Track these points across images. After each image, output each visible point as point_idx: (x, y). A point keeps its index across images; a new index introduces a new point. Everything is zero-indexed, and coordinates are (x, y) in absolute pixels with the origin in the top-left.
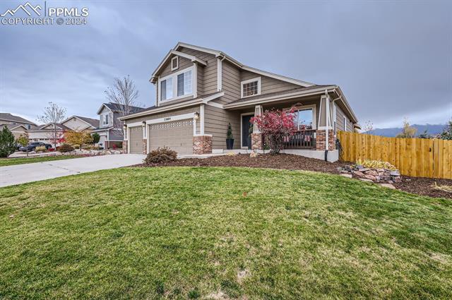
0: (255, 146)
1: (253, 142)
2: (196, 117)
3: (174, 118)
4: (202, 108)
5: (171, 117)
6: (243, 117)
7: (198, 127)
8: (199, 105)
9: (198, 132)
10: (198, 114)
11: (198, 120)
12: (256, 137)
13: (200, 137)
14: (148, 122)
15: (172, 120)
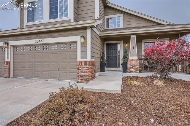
0: (132, 70)
1: (129, 66)
2: (83, 40)
3: (48, 40)
4: (89, 32)
5: (45, 39)
6: (107, 44)
7: (84, 51)
8: (85, 28)
9: (84, 56)
10: (85, 38)
11: (84, 44)
12: (134, 62)
13: (87, 63)
14: (12, 43)
15: (45, 42)
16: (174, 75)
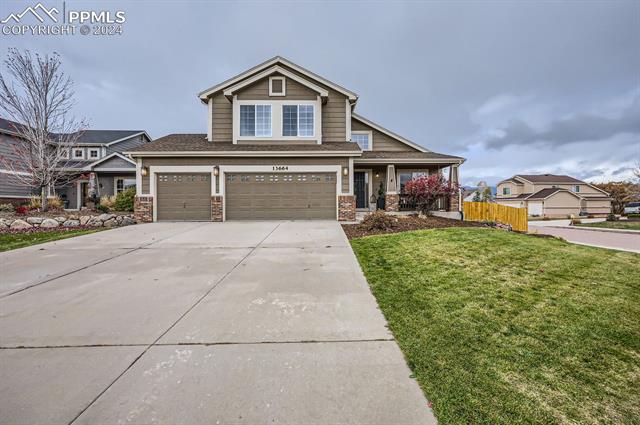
0: (391, 207)
1: (387, 203)
4: (352, 161)
5: (287, 166)
7: (345, 184)
8: (348, 158)
9: (344, 190)
11: (345, 175)
12: (393, 198)
14: (224, 168)
16: (436, 213)
